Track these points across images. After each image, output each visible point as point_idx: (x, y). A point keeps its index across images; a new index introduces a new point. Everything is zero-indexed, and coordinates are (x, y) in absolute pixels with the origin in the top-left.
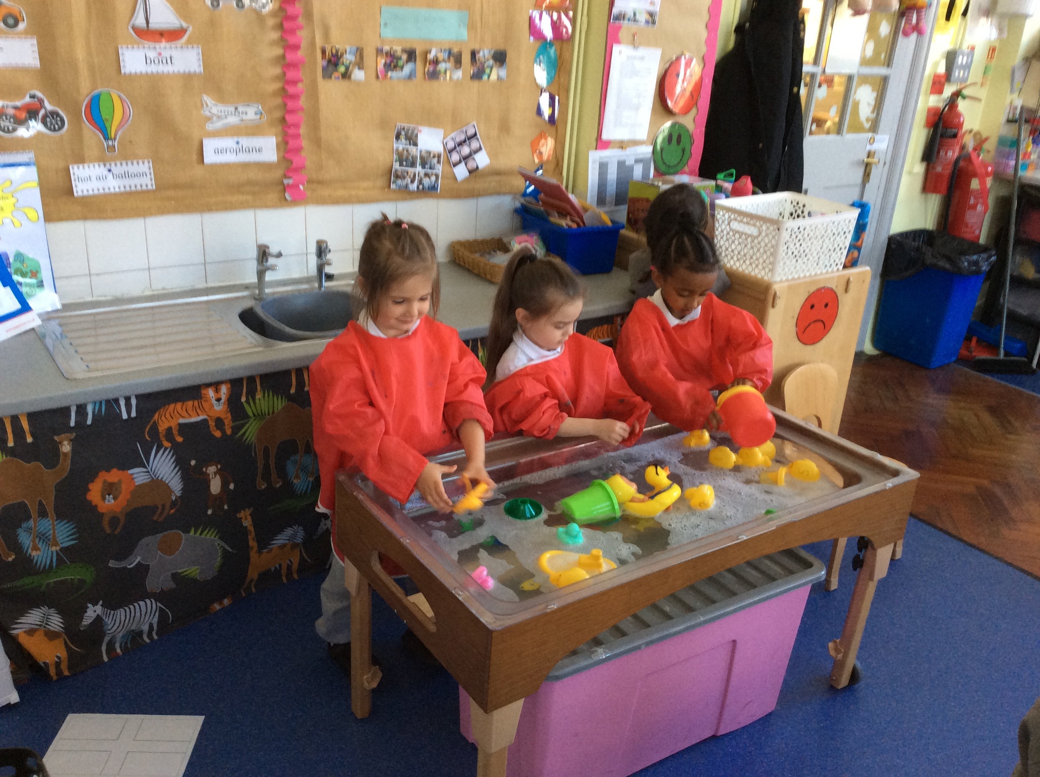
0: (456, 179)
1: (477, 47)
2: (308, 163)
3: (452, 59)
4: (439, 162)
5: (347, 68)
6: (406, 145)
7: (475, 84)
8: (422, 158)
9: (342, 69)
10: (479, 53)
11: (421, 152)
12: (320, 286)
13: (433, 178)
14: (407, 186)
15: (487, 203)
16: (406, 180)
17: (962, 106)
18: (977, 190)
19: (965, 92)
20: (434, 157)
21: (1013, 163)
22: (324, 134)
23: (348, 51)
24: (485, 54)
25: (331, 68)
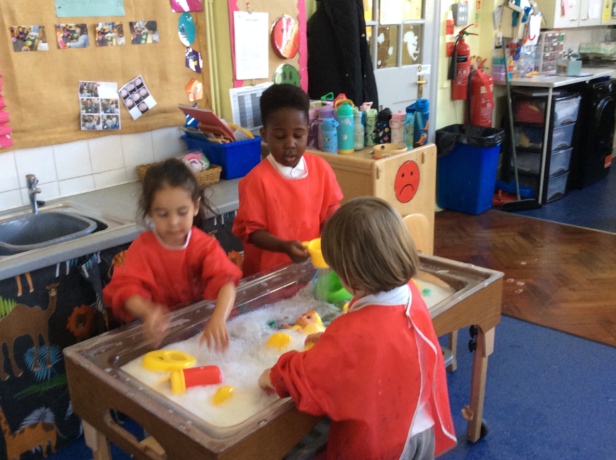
0: (131, 118)
1: (133, 20)
2: (11, 118)
3: (115, 30)
4: (117, 107)
5: (33, 41)
6: (89, 96)
7: (136, 46)
8: (103, 105)
9: (29, 43)
10: (135, 24)
11: (102, 100)
12: (34, 211)
13: (114, 119)
14: (94, 127)
15: (158, 135)
16: (93, 122)
17: (467, 39)
18: (485, 94)
19: (467, 30)
20: (112, 103)
21: (504, 74)
22: (22, 93)
23: (32, 29)
24: (140, 24)
25: (20, 42)
